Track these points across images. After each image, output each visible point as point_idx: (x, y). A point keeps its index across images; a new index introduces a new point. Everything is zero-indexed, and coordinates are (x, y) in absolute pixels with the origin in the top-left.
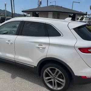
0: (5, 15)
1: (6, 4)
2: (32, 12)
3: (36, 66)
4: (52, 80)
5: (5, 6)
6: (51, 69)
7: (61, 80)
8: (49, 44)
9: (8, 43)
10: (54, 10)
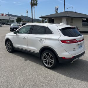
0: (26, 20)
1: (27, 12)
2: (48, 18)
3: (39, 52)
4: (47, 61)
5: (27, 13)
6: (47, 54)
7: (52, 60)
8: (46, 39)
9: (24, 39)
10: (67, 16)
